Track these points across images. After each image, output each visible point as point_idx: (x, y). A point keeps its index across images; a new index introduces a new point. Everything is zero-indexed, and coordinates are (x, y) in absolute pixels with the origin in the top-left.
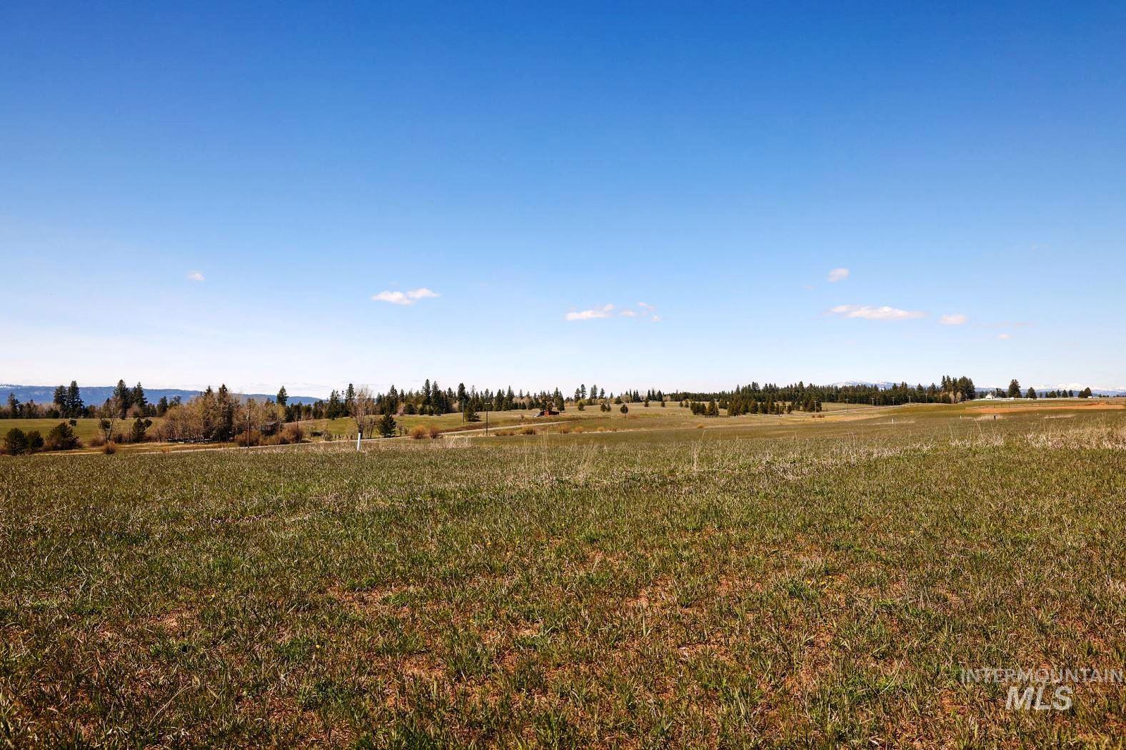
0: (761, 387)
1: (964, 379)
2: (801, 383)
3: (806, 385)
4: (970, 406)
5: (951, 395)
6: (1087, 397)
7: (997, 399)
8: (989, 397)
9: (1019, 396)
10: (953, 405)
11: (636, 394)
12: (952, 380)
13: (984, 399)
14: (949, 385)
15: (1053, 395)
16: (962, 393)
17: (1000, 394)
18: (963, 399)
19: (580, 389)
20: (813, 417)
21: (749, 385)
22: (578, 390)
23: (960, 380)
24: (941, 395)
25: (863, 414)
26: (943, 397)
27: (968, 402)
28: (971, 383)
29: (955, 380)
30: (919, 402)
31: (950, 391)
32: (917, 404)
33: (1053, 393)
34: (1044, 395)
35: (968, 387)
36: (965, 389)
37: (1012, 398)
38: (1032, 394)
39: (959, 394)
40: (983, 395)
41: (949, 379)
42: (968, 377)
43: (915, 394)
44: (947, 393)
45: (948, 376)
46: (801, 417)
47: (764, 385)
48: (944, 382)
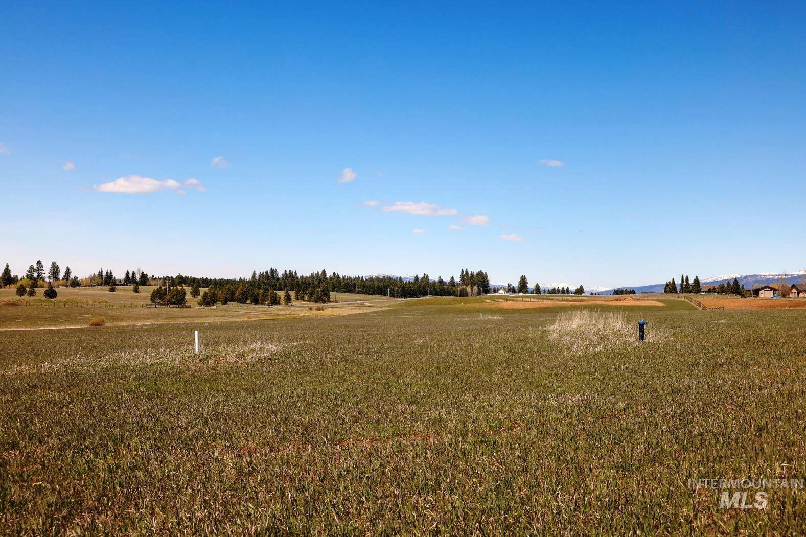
0: (280, 274)
1: (480, 274)
2: (324, 271)
3: (329, 274)
4: (486, 301)
5: (468, 289)
6: (581, 294)
7: (508, 294)
8: (501, 291)
9: (526, 292)
10: (470, 298)
11: (109, 276)
12: (469, 274)
13: (497, 294)
14: (467, 278)
15: (553, 292)
16: (478, 287)
17: (511, 289)
18: (479, 294)
19: (35, 267)
20: (311, 309)
21: (267, 271)
22: (32, 267)
23: (477, 274)
24: (459, 289)
25: (373, 307)
26: (461, 291)
27: (484, 296)
28: (487, 277)
29: (472, 274)
30: (438, 295)
31: (467, 285)
32: (436, 297)
33: (554, 289)
34: (547, 292)
35: (484, 281)
36: (480, 283)
37: (521, 294)
38: (537, 290)
39: (475, 288)
40: (496, 290)
41: (467, 272)
42: (484, 272)
43: (434, 287)
44: (464, 286)
45: (466, 270)
46: (300, 309)
47: (283, 272)
48: (462, 276)
